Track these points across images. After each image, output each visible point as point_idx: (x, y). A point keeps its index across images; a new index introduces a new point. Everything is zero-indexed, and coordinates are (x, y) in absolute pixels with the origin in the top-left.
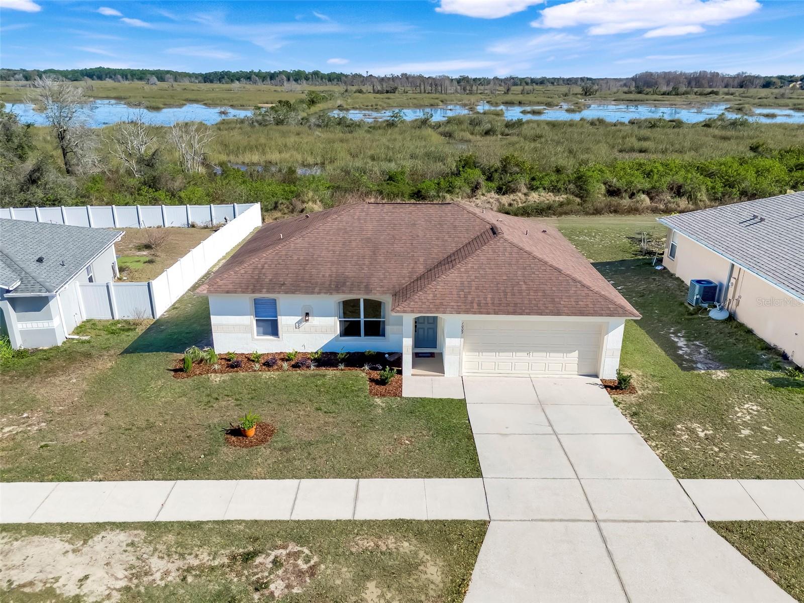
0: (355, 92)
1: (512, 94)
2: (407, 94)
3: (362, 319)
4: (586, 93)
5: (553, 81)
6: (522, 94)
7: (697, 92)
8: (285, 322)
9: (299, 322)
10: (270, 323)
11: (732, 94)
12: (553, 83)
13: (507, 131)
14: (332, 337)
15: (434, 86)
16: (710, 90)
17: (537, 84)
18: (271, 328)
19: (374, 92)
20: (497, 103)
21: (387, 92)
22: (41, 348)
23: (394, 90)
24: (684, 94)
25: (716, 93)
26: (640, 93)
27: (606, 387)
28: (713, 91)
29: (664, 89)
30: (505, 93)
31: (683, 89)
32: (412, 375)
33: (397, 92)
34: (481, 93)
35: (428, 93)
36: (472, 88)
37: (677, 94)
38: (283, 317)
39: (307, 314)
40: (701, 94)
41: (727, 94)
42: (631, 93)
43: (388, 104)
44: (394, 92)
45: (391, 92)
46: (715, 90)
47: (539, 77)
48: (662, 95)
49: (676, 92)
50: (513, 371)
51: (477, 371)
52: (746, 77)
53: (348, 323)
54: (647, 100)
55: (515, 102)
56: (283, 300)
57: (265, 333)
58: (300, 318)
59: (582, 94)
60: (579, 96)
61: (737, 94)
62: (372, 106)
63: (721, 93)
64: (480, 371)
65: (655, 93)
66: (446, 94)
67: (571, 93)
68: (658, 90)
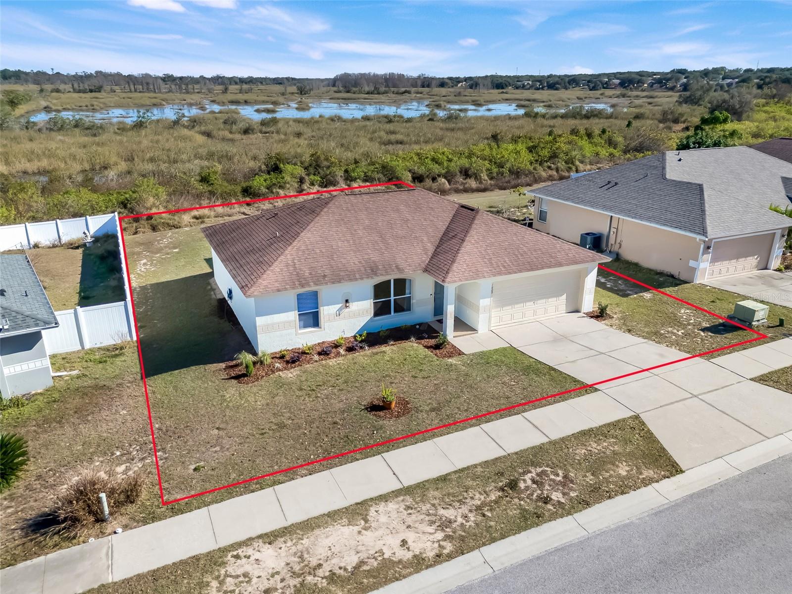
0: (52, 92)
1: (231, 93)
2: (115, 93)
3: (392, 298)
4: (301, 92)
5: (262, 81)
6: (240, 93)
7: (393, 92)
8: (326, 312)
9: (340, 310)
10: (311, 316)
11: (421, 93)
12: (261, 83)
13: (264, 129)
14: (368, 318)
15: (145, 85)
16: (403, 89)
17: (246, 83)
18: (312, 319)
19: (75, 91)
20: (223, 103)
21: (91, 91)
22: (33, 392)
23: (99, 89)
24: (384, 93)
25: (409, 92)
26: (348, 92)
27: (592, 317)
28: (406, 90)
29: (367, 89)
30: (223, 92)
31: (383, 89)
32: (454, 337)
33: (102, 91)
34: (198, 93)
35: (140, 92)
36: (188, 87)
37: (379, 93)
38: (326, 308)
39: (347, 301)
40: (397, 93)
41: (418, 93)
42: (340, 92)
43: (104, 104)
44: (100, 92)
45: (95, 92)
46: (408, 89)
47: (246, 76)
48: (366, 94)
49: (376, 91)
50: (524, 319)
51: (498, 324)
52: (425, 77)
53: (381, 303)
54: (359, 99)
55: (241, 101)
56: (325, 291)
57: (306, 326)
58: (341, 305)
59: (297, 93)
60: (296, 95)
61: (425, 93)
62: (87, 106)
63: (412, 92)
64: (501, 323)
65: (360, 92)
66: (160, 92)
67: (288, 92)
68: (363, 90)
